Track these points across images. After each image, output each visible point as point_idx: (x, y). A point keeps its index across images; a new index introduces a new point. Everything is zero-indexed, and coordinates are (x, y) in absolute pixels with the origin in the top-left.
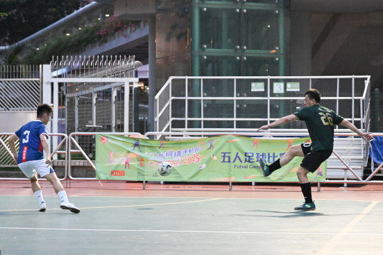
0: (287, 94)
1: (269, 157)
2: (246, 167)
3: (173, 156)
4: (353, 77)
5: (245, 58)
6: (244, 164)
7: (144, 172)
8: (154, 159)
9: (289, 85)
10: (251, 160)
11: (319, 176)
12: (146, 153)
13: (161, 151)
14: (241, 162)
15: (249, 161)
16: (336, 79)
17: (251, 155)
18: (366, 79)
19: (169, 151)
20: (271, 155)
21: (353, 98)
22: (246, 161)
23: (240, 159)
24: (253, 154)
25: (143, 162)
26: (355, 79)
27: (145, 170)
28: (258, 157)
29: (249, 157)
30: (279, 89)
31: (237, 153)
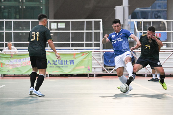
0: (58, 29)
1: (64, 62)
2: (53, 67)
3: (17, 62)
4: (93, 20)
5: (24, 7)
6: (52, 65)
7: (3, 70)
8: (8, 63)
9: (59, 24)
10: (56, 64)
11: (88, 71)
12: (4, 61)
13: (11, 59)
14: (51, 64)
15: (55, 64)
16: (84, 21)
17: (55, 61)
18: (100, 21)
19: (15, 60)
20: (65, 61)
21: (93, 31)
22: (53, 64)
23: (50, 63)
24: (56, 60)
25: (2, 65)
26: (94, 21)
27: (4, 69)
28: (59, 62)
29: (55, 62)
30: (54, 27)
31: (49, 60)
